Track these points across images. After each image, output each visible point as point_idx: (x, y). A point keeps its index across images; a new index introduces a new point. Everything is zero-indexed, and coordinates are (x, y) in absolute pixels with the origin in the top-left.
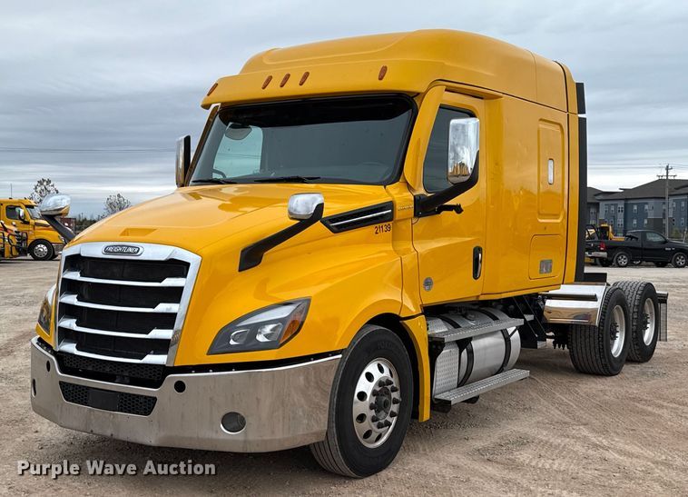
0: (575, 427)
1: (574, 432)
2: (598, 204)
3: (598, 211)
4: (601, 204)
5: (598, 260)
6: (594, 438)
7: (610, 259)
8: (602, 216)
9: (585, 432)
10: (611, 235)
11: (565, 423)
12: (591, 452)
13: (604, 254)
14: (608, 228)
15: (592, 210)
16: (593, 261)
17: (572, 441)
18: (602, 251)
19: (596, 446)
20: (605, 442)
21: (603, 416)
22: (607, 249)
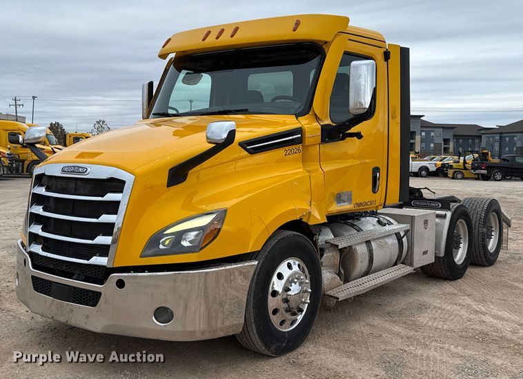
0: (461, 297)
1: (460, 301)
2: (481, 137)
3: (481, 141)
4: (483, 136)
5: (480, 176)
6: (475, 306)
7: (489, 175)
8: (483, 144)
9: (468, 301)
10: (490, 158)
11: (454, 294)
12: (473, 316)
13: (485, 172)
14: (487, 153)
15: (477, 141)
16: (476, 176)
17: (459, 308)
18: (483, 169)
19: (476, 312)
20: (483, 309)
21: (482, 289)
22: (487, 168)
